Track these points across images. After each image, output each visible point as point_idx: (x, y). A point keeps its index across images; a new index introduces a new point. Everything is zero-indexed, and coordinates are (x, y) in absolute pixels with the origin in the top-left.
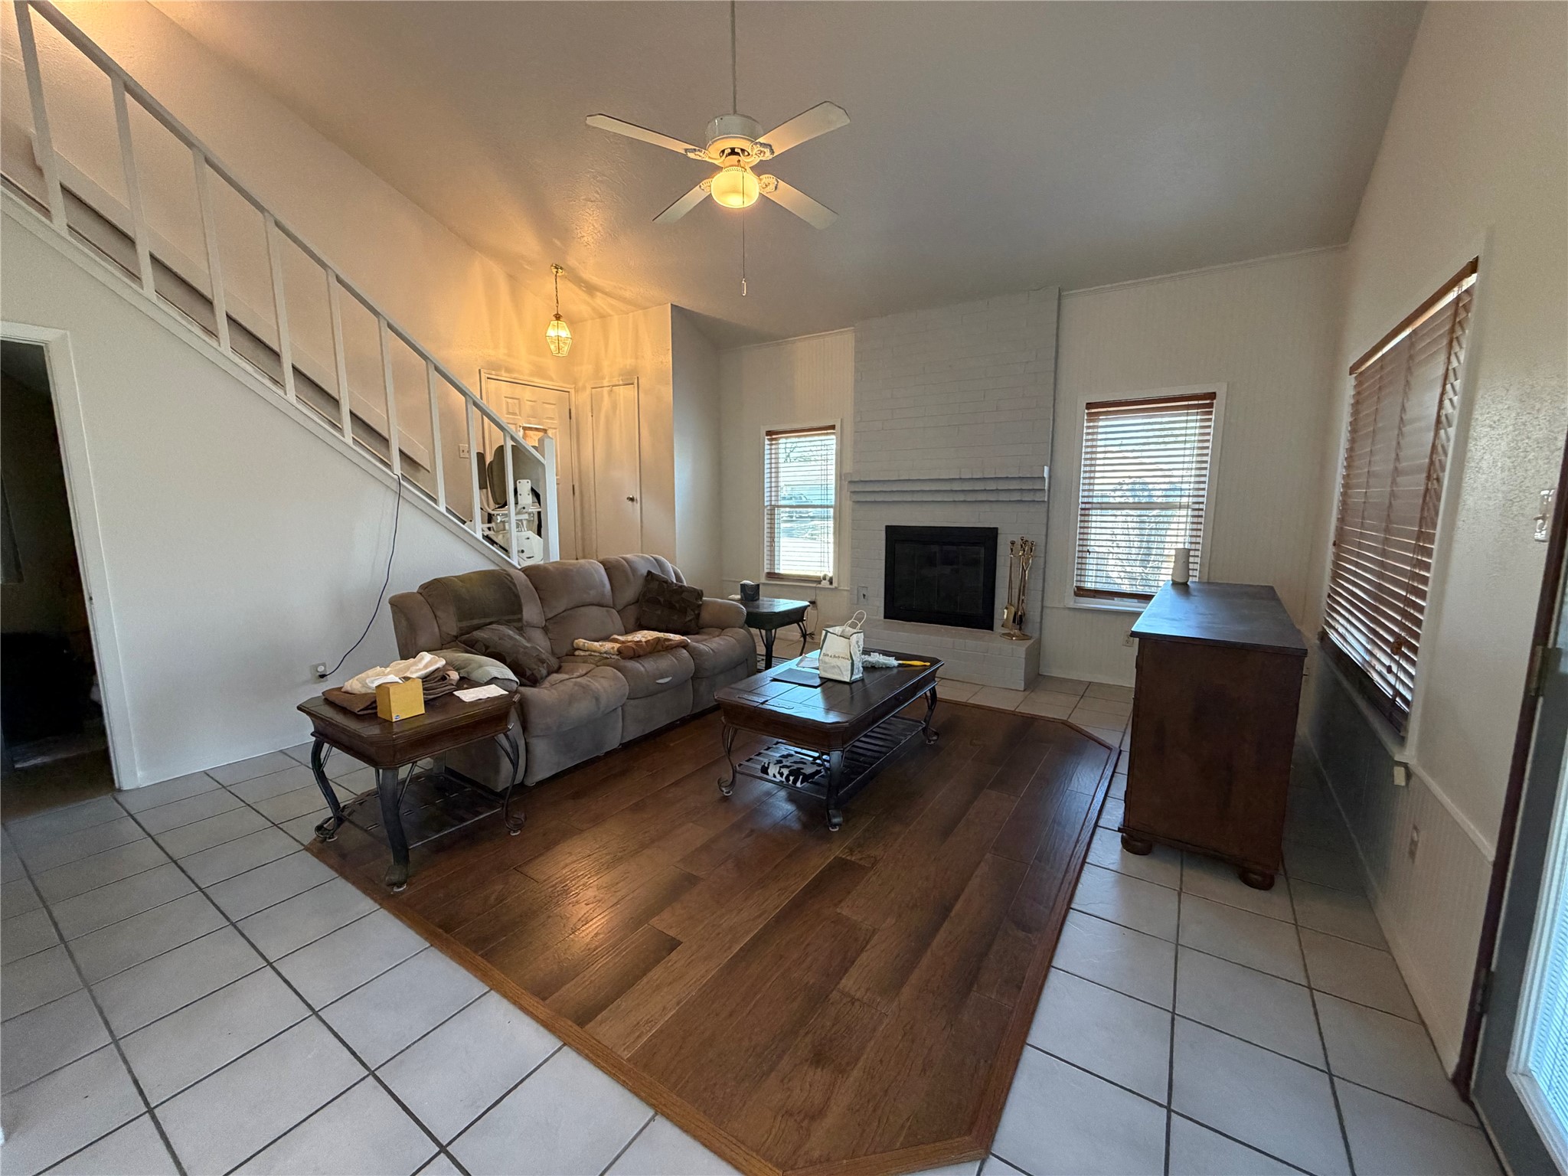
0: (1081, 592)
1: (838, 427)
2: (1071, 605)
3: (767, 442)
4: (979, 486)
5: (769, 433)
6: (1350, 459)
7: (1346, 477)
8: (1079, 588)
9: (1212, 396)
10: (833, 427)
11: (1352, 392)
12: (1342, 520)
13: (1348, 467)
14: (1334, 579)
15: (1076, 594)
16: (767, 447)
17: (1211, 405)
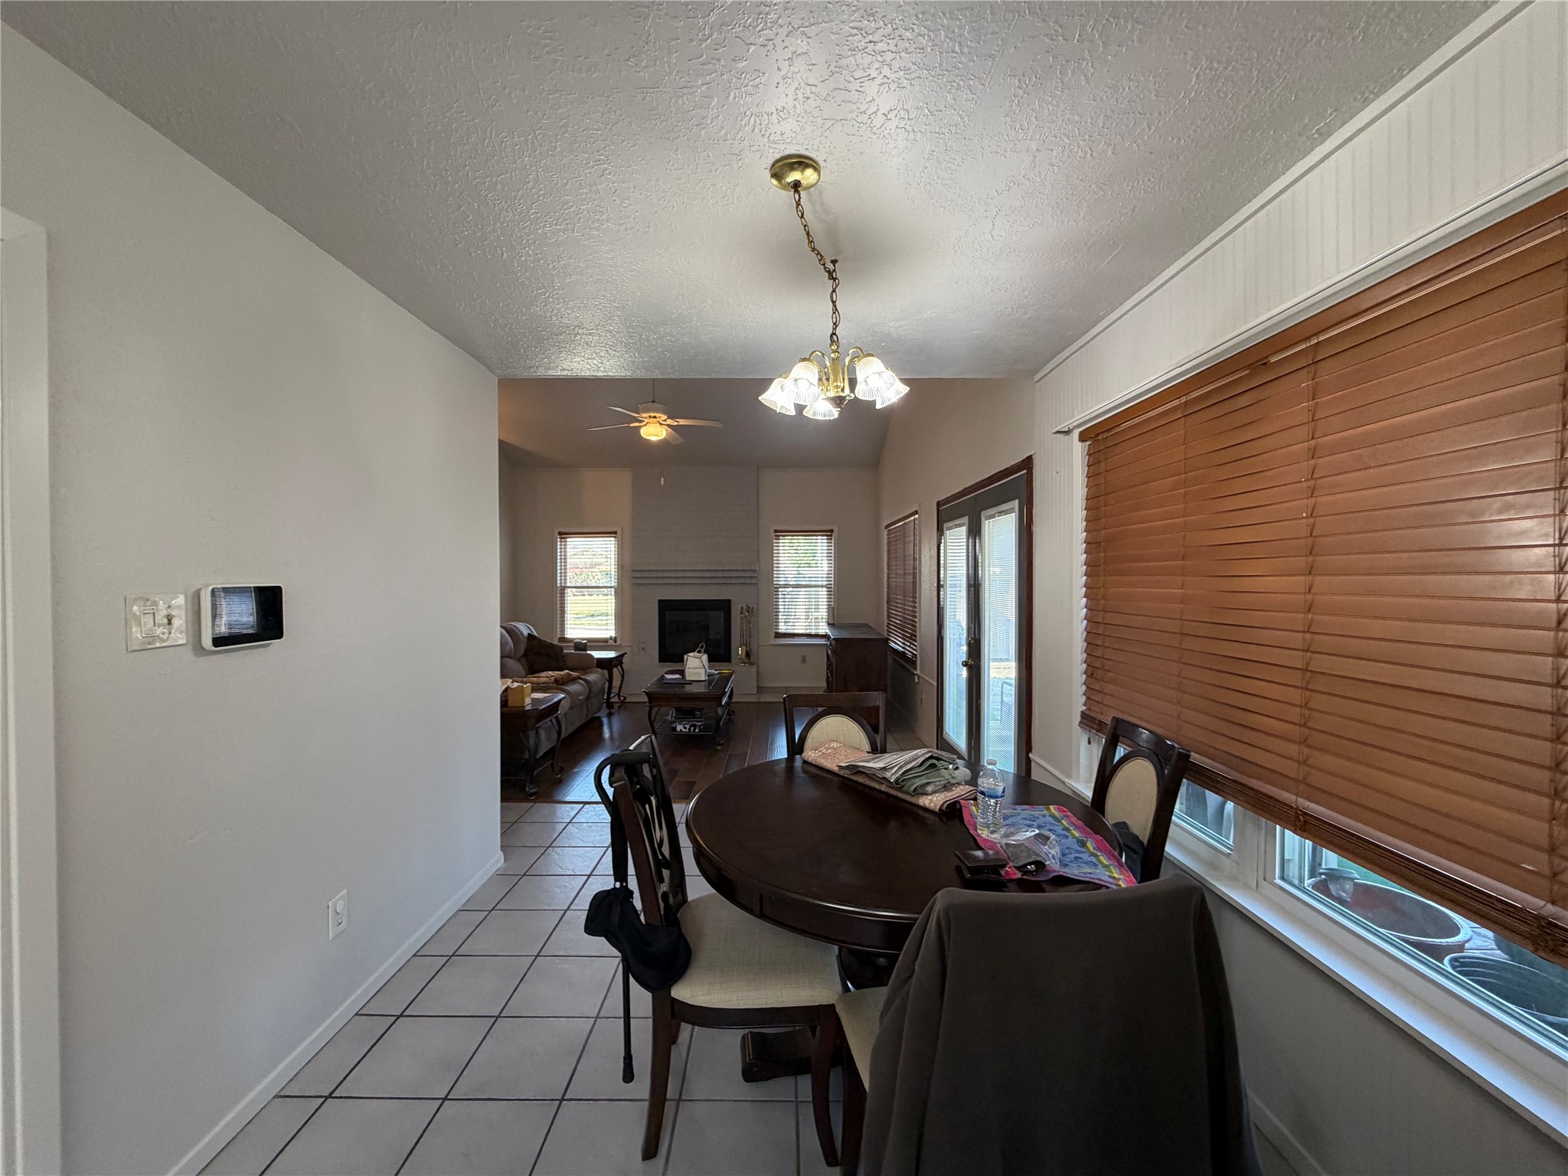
0: (779, 635)
1: (619, 532)
2: (773, 642)
3: (559, 540)
4: (720, 574)
5: (560, 533)
6: (888, 565)
7: (888, 573)
8: (776, 633)
9: (832, 531)
10: (615, 533)
11: (886, 537)
12: (888, 592)
13: (888, 569)
14: (888, 619)
15: (776, 637)
16: (559, 543)
17: (831, 536)
